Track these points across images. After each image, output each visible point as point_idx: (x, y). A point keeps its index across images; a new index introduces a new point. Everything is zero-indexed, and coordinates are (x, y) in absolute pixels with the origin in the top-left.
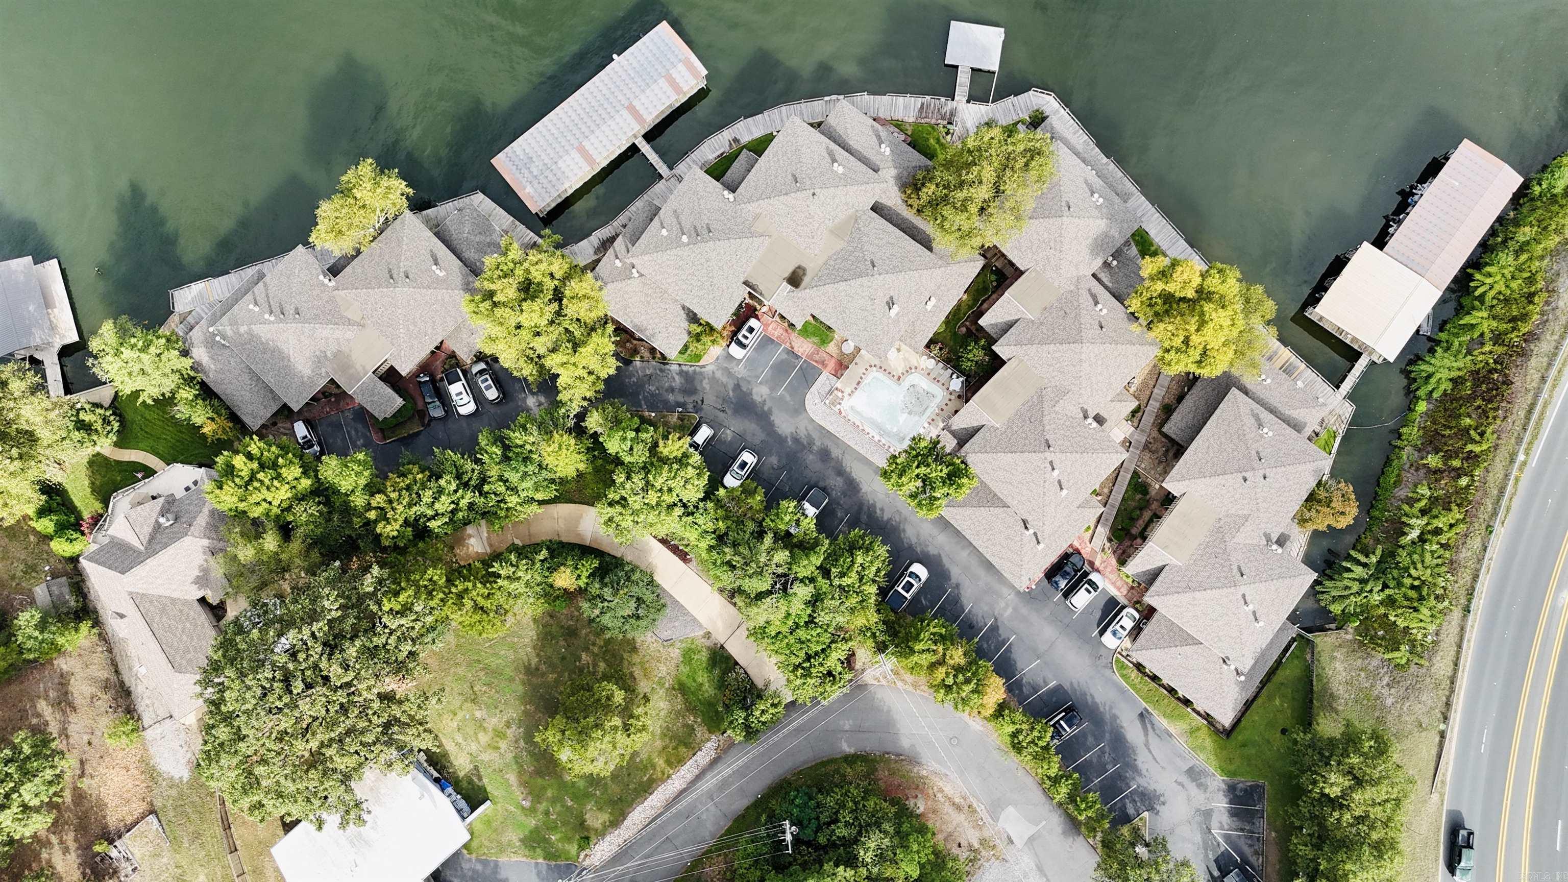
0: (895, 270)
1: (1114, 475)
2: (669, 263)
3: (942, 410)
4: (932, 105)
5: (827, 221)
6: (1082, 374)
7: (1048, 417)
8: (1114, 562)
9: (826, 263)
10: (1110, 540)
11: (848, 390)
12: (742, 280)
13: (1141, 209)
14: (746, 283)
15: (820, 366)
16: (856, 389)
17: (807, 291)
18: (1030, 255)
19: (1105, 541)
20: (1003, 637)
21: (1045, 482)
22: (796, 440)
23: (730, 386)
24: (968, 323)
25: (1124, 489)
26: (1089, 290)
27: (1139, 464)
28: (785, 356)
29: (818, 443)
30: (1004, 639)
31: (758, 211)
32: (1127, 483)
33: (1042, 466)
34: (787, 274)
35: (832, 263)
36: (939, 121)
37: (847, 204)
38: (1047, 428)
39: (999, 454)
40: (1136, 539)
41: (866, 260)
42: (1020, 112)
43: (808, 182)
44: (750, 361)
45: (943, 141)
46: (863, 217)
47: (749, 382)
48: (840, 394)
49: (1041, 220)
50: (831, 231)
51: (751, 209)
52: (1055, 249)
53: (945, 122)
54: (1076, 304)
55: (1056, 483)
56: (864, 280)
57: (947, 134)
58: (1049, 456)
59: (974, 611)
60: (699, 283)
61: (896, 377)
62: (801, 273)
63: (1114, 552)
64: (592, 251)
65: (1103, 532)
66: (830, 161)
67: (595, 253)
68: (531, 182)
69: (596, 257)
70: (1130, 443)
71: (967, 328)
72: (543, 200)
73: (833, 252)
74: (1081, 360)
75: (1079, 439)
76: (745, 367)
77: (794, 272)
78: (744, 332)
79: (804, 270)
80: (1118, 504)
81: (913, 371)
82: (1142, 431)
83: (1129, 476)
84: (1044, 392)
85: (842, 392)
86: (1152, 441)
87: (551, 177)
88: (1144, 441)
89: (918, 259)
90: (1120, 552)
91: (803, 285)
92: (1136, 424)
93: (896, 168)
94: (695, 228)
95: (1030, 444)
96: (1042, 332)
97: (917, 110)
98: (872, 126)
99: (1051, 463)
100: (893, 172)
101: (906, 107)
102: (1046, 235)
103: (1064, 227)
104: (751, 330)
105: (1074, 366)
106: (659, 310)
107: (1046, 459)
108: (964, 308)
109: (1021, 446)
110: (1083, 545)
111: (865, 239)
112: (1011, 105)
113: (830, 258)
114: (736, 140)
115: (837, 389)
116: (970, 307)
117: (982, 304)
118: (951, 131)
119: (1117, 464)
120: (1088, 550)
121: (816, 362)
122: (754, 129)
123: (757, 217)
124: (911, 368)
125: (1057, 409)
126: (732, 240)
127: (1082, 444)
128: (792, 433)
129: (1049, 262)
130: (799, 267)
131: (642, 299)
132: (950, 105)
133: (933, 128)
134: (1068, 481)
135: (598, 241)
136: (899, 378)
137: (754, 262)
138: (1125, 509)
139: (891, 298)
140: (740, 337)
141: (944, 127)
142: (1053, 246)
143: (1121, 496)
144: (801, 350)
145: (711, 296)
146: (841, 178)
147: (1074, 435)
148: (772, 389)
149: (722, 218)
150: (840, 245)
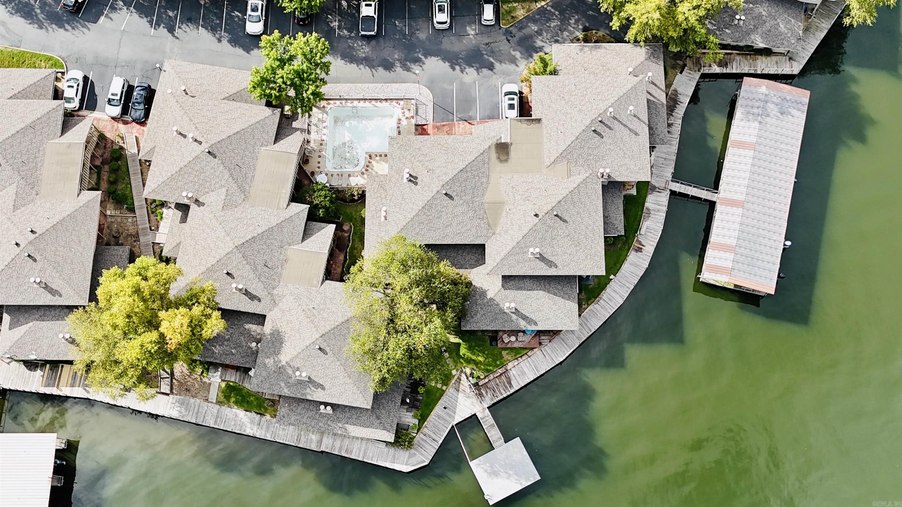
0: (428, 206)
1: (144, 174)
2: (609, 92)
3: (320, 157)
4: (503, 391)
5: (511, 207)
6: (221, 227)
7: (226, 177)
8: (108, 135)
9: (488, 176)
10: (122, 148)
11: (404, 122)
12: (543, 121)
13: (264, 427)
14: (539, 120)
15: (438, 124)
16: (398, 127)
17: (487, 147)
18: (328, 294)
19: (125, 146)
20: (161, 27)
21: (196, 128)
22: (417, 61)
23: (497, 65)
24: (346, 235)
25: (134, 192)
26: (259, 300)
27: (135, 219)
28: (471, 114)
29: (399, 69)
30: (159, 26)
31: (572, 179)
32: (135, 198)
33: (205, 136)
34: (512, 148)
35: (484, 180)
36: (487, 380)
37: (506, 232)
38: (221, 167)
39: (246, 126)
40: (102, 163)
41: (457, 195)
42: (424, 437)
43: (549, 221)
44: (495, 91)
45: (471, 366)
46: (485, 232)
47: (484, 77)
48: (407, 114)
49: (337, 323)
50: (502, 203)
51: (579, 177)
52: (309, 310)
53: (481, 383)
54: (263, 279)
55: (187, 134)
56: (446, 179)
57: (472, 374)
58: (205, 147)
59: (195, 31)
60: (574, 93)
61: (373, 156)
62: (503, 157)
63: (113, 142)
64: (680, 90)
65: (131, 149)
66: (545, 256)
67: (675, 91)
68: (766, 95)
69: (672, 88)
70: (151, 230)
71: (344, 231)
72: (746, 91)
73: (488, 190)
74: (228, 235)
75: (191, 178)
76: (495, 86)
77: (508, 154)
78: (516, 102)
79: (501, 161)
80: (132, 177)
81: (364, 170)
82: (147, 245)
83: (136, 204)
84: (243, 197)
85: (407, 118)
86: (135, 244)
87: (755, 111)
88: (141, 238)
89: (417, 230)
90: (109, 145)
91: (493, 150)
92: (156, 247)
93: (491, 299)
94: (610, 128)
95: (227, 147)
96: (276, 239)
97: (512, 377)
98: (536, 324)
99: (200, 143)
100: (490, 295)
101: (523, 373)
102: (325, 315)
103: (314, 330)
104: (511, 107)
105: (231, 228)
106: (590, 66)
107: (207, 142)
108: (358, 244)
109: (234, 142)
110: (141, 132)
111: (471, 214)
112: (437, 438)
113: (488, 183)
114: (639, 250)
115: (413, 117)
116: (353, 248)
117: (345, 257)
118: (470, 378)
119: (148, 183)
120: (134, 131)
121: (444, 125)
122: (632, 269)
123: (569, 174)
124: (367, 170)
125: (224, 190)
126: (574, 138)
127: (186, 176)
128: (424, 63)
129: (308, 298)
130: (506, 160)
131: (609, 65)
132: (489, 401)
133: (488, 371)
134: (178, 143)
135: (681, 100)
136: (370, 156)
137: (545, 140)
138: (124, 179)
139: (416, 184)
140: (516, 98)
141: (478, 377)
142: (314, 311)
143: (133, 185)
144: (462, 126)
145: (557, 91)
146: (526, 247)
147: (196, 179)
148: (462, 84)
149: (595, 153)
150: (489, 197)
